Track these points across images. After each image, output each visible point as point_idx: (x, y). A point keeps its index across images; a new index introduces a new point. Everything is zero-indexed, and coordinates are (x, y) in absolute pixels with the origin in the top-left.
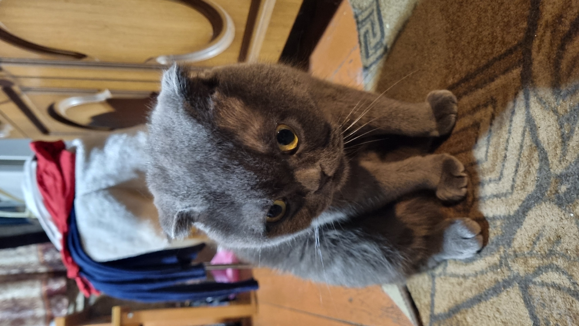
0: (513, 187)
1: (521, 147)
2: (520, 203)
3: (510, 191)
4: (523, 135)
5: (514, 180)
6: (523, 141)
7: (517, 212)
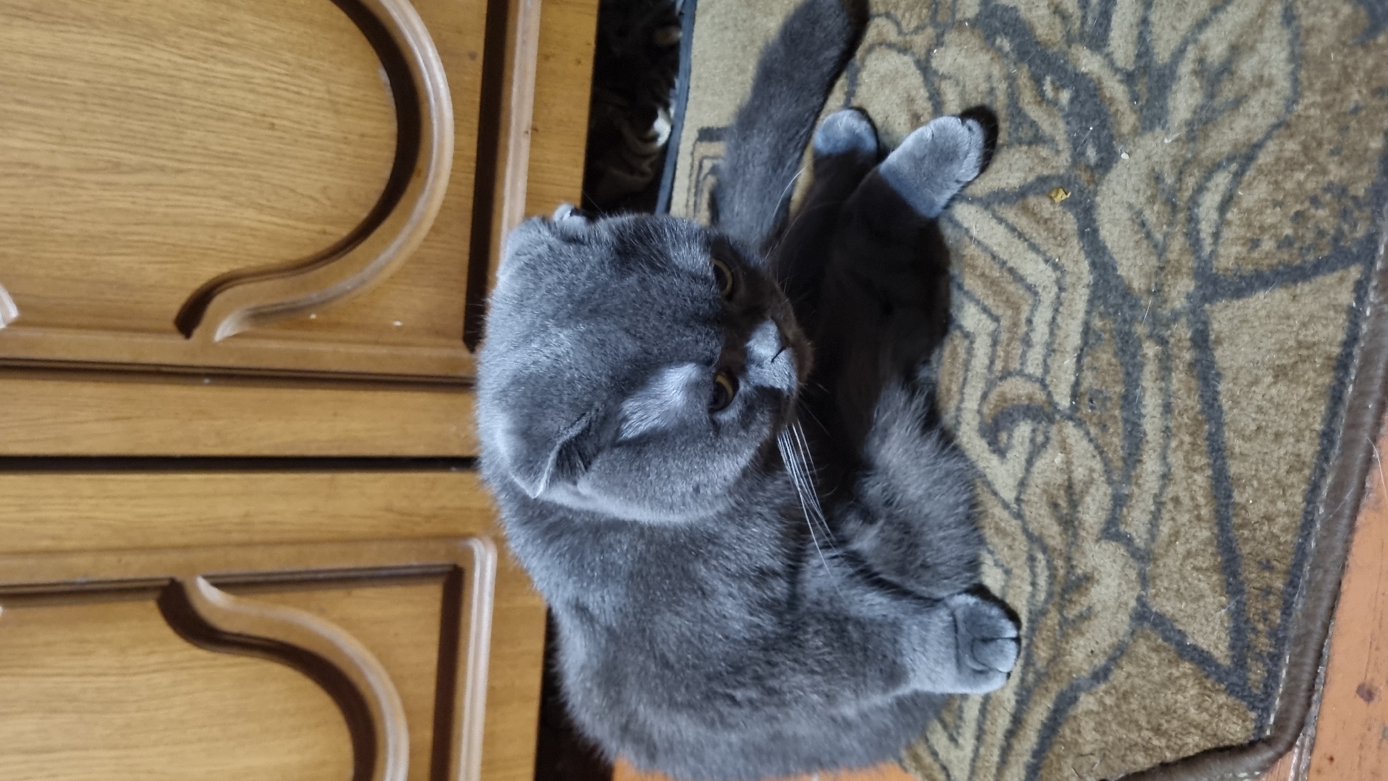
0: (1056, 267)
1: (1013, 229)
2: (1082, 256)
3: (1058, 273)
4: (1001, 220)
5: (1047, 261)
6: (1007, 225)
7: (1093, 265)
